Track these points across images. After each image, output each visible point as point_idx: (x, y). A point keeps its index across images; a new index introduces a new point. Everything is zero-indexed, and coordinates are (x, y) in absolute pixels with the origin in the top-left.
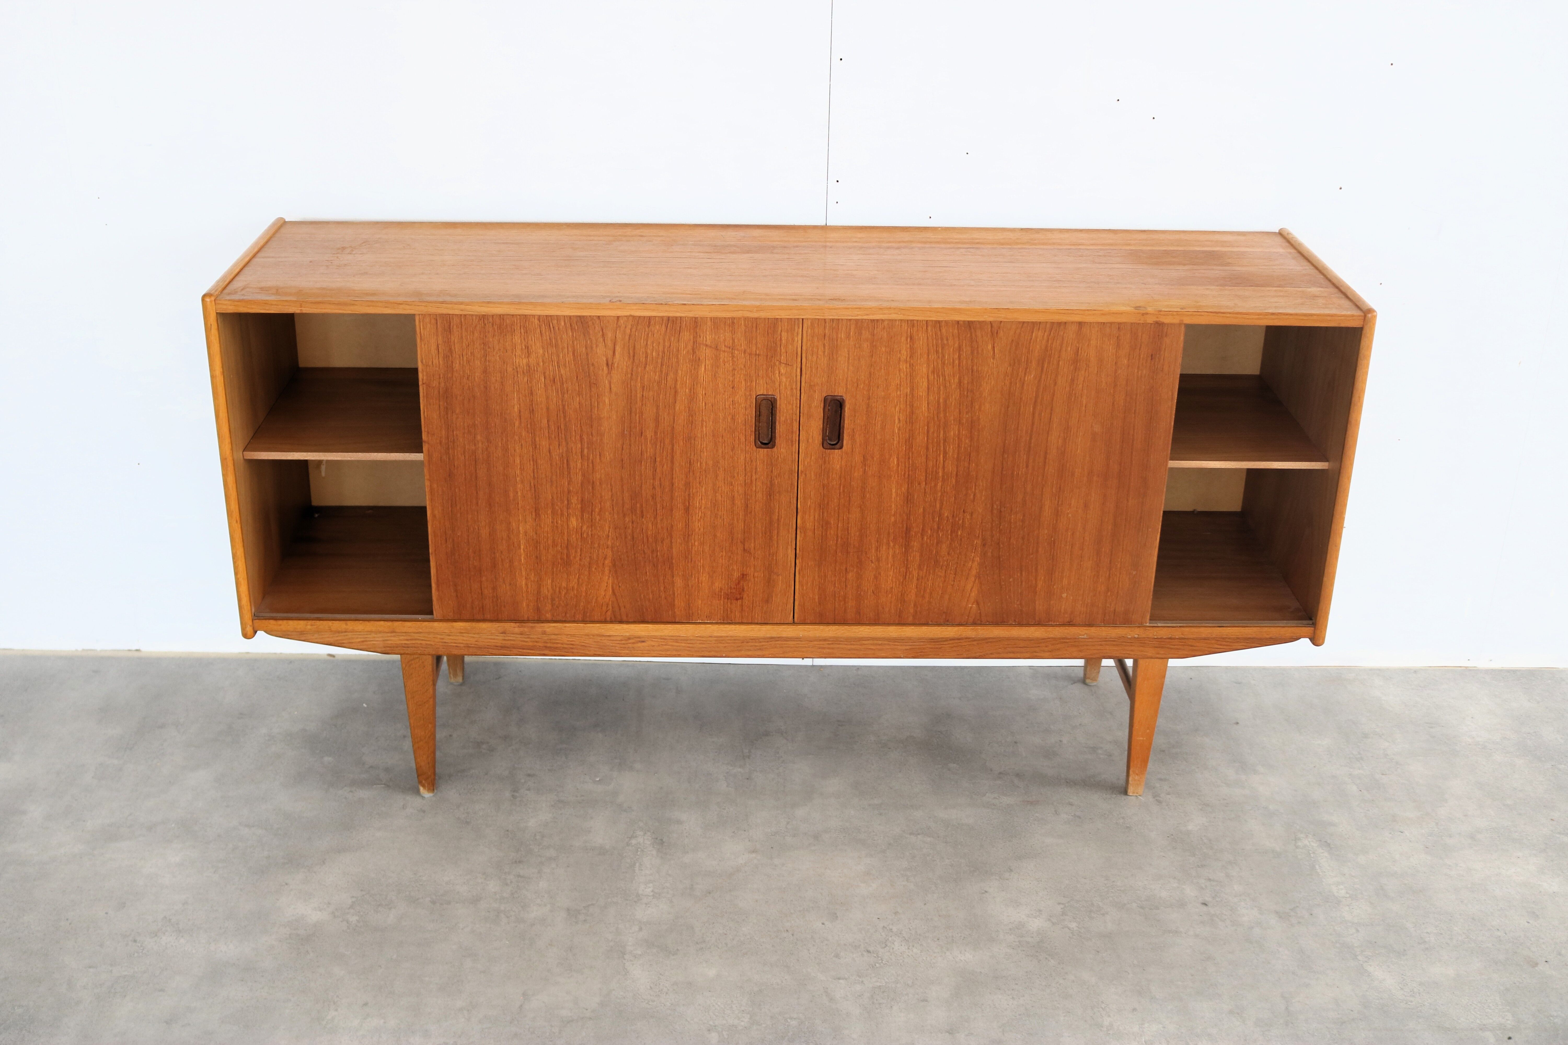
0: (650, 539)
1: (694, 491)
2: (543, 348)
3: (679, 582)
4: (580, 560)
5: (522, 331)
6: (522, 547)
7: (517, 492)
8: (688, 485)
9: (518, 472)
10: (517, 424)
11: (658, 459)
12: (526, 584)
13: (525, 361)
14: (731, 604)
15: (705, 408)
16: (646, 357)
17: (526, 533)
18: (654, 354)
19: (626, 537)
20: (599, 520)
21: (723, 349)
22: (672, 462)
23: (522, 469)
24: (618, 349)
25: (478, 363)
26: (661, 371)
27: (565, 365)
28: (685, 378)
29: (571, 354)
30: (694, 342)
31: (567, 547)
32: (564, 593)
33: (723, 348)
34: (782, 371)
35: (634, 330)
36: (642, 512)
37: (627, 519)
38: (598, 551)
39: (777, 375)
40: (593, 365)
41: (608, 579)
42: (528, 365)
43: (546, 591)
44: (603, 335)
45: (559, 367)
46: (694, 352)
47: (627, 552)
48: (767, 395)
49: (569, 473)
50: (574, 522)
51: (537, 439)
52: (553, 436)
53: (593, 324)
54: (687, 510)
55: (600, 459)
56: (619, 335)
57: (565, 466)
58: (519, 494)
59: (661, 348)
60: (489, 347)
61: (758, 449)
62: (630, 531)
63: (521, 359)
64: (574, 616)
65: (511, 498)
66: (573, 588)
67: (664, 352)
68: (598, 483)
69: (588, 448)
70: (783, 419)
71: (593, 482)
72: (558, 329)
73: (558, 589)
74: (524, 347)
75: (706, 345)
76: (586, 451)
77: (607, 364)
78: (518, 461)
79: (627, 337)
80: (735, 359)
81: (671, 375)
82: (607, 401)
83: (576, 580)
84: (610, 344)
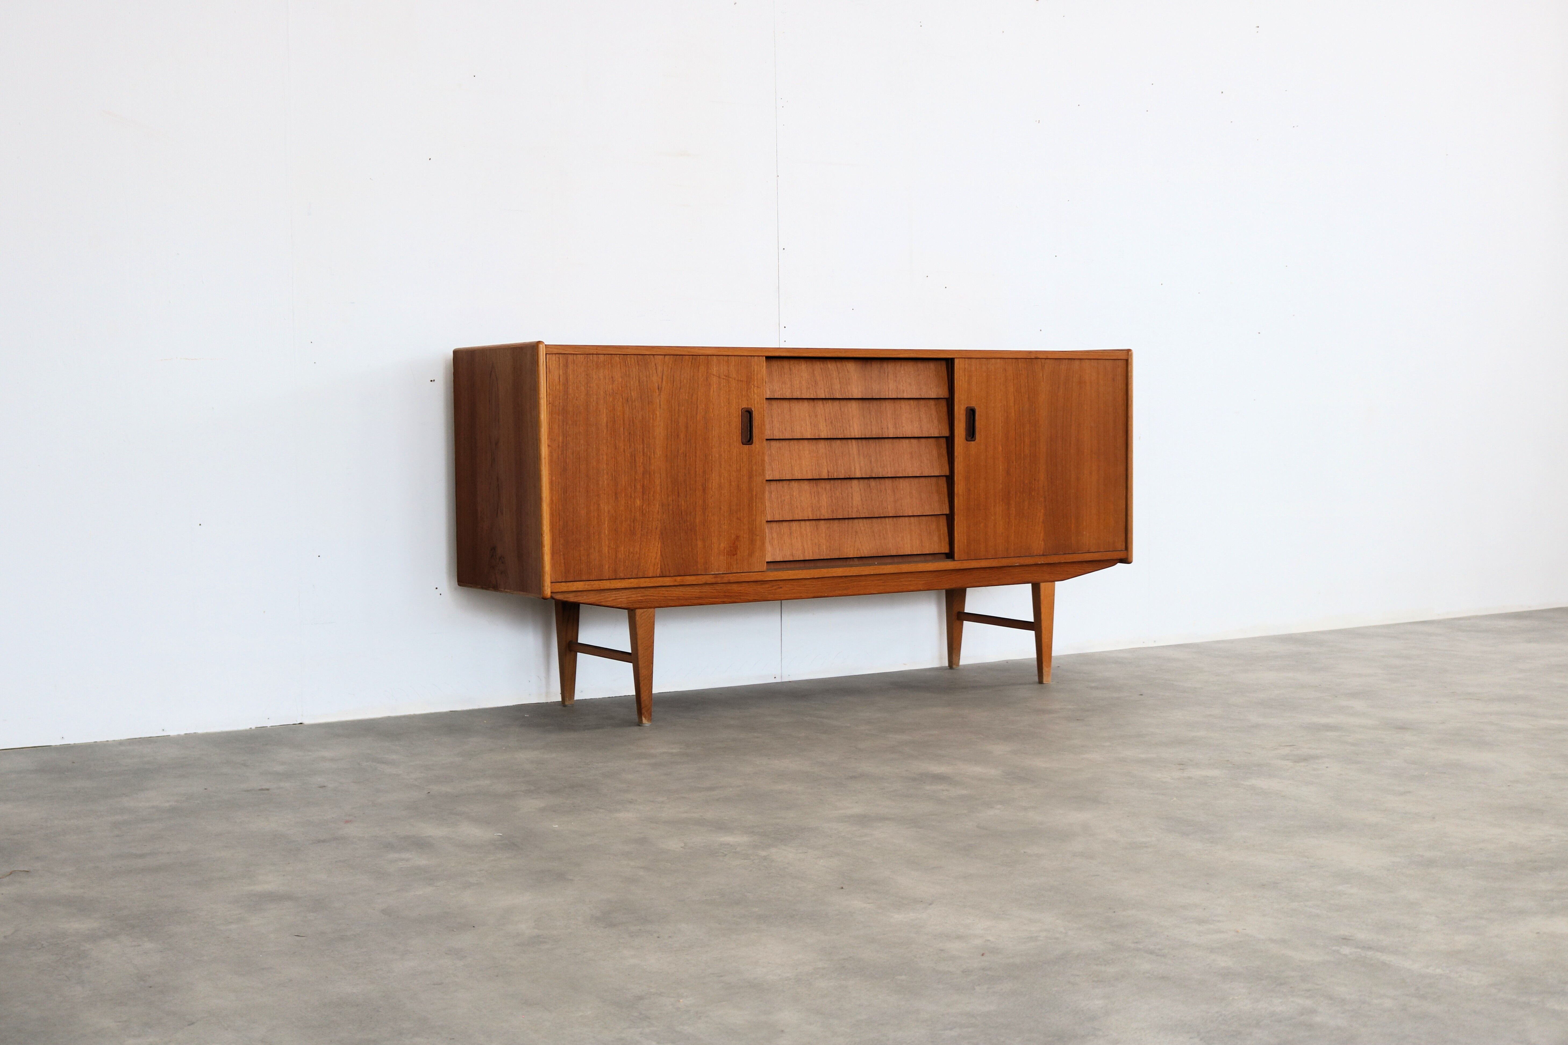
0: (683, 513)
1: (708, 477)
2: (621, 377)
3: (700, 544)
4: (642, 530)
5: (610, 366)
6: (606, 523)
7: (604, 482)
8: (704, 472)
9: (605, 466)
10: (605, 431)
11: (687, 455)
12: (608, 551)
13: (611, 387)
14: (731, 558)
15: (714, 418)
16: (680, 383)
17: (609, 512)
18: (685, 381)
19: (669, 512)
20: (653, 500)
22: (696, 456)
23: (607, 465)
24: (664, 378)
25: (583, 388)
26: (689, 393)
27: (634, 389)
28: (702, 397)
29: (637, 382)
30: (707, 373)
31: (634, 521)
32: (631, 556)
33: (723, 377)
34: (755, 391)
35: (673, 365)
36: (678, 493)
37: (670, 499)
38: (652, 523)
39: (753, 395)
40: (650, 389)
41: (658, 544)
43: (620, 556)
44: (656, 368)
45: (630, 391)
46: (707, 379)
47: (669, 523)
48: (747, 408)
49: (636, 466)
50: (638, 502)
51: (617, 442)
52: (626, 440)
53: (650, 360)
54: (704, 490)
55: (654, 455)
56: (665, 369)
57: (633, 461)
59: (689, 378)
60: (590, 378)
61: (743, 445)
62: (671, 507)
64: (637, 574)
65: (601, 486)
66: (636, 552)
67: (690, 379)
68: (653, 473)
69: (647, 447)
70: (757, 424)
71: (650, 472)
73: (627, 554)
74: (610, 377)
75: (714, 375)
76: (645, 449)
77: (658, 388)
78: (605, 458)
79: (669, 370)
80: (729, 384)
81: (695, 396)
82: (658, 414)
83: (638, 547)
84: (660, 374)
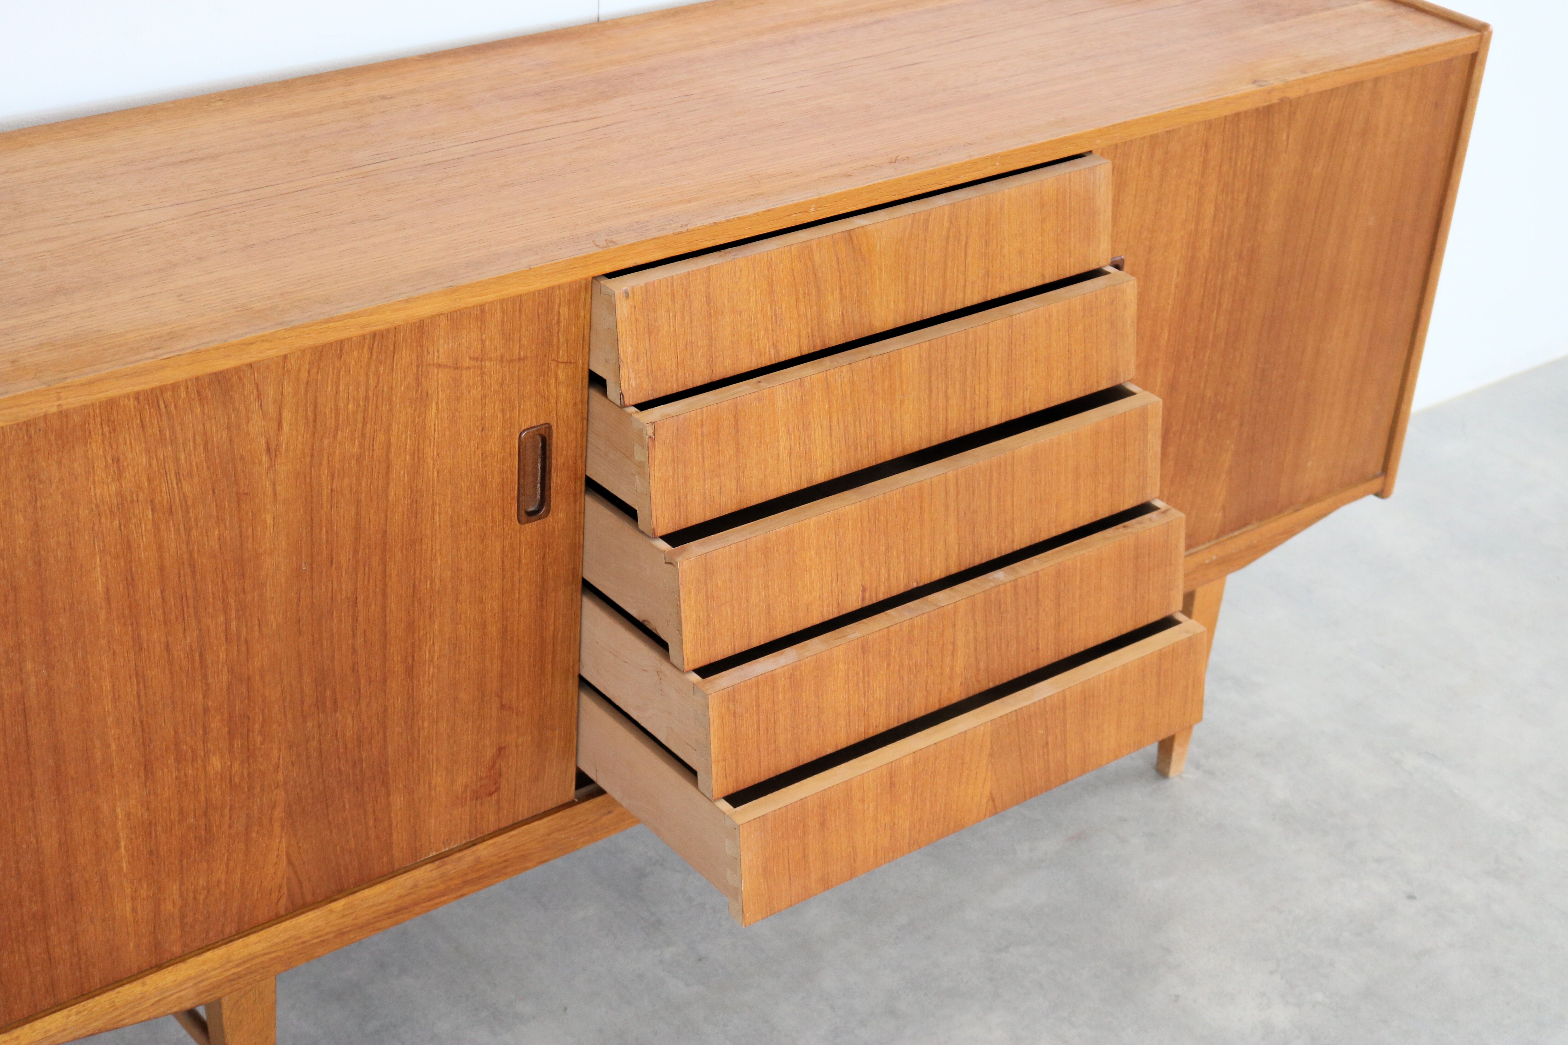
0: (350, 746)
1: (421, 633)
2: (148, 451)
3: (398, 801)
4: (230, 827)
5: (106, 429)
6: (123, 844)
7: (109, 746)
8: (411, 626)
9: (109, 706)
10: (103, 615)
11: (361, 598)
12: (134, 910)
13: (113, 488)
14: (481, 805)
15: (438, 480)
16: (337, 415)
17: (128, 815)
18: (351, 406)
19: (308, 757)
20: (262, 743)
21: (467, 365)
22: (384, 595)
23: (116, 699)
24: (286, 414)
25: (19, 519)
26: (363, 435)
27: (190, 474)
28: (404, 435)
29: (201, 449)
30: (418, 366)
31: (205, 814)
32: (202, 897)
33: (467, 363)
34: (561, 376)
35: (314, 371)
36: (335, 702)
37: (310, 724)
38: (261, 800)
39: (553, 386)
40: (242, 458)
41: (280, 842)
42: (120, 494)
43: (170, 907)
44: (259, 396)
45: (179, 481)
46: (418, 383)
47: (310, 783)
48: (537, 426)
49: (205, 677)
50: (216, 763)
51: (143, 632)
52: (173, 617)
53: (240, 379)
54: (410, 672)
55: (260, 631)
56: (288, 389)
57: (197, 664)
58: (113, 747)
59: (362, 393)
60: (40, 482)
61: (523, 526)
62: (315, 743)
63: (106, 487)
64: (222, 932)
65: (98, 761)
66: (219, 881)
67: (366, 398)
68: (258, 677)
69: (238, 618)
70: (561, 460)
71: (249, 679)
72: (176, 407)
73: (191, 895)
74: (110, 461)
75: (439, 366)
76: (234, 624)
77: (268, 450)
78: (107, 685)
79: (302, 388)
80: (486, 378)
81: (381, 438)
82: (270, 521)
83: (223, 867)
84: (272, 410)
